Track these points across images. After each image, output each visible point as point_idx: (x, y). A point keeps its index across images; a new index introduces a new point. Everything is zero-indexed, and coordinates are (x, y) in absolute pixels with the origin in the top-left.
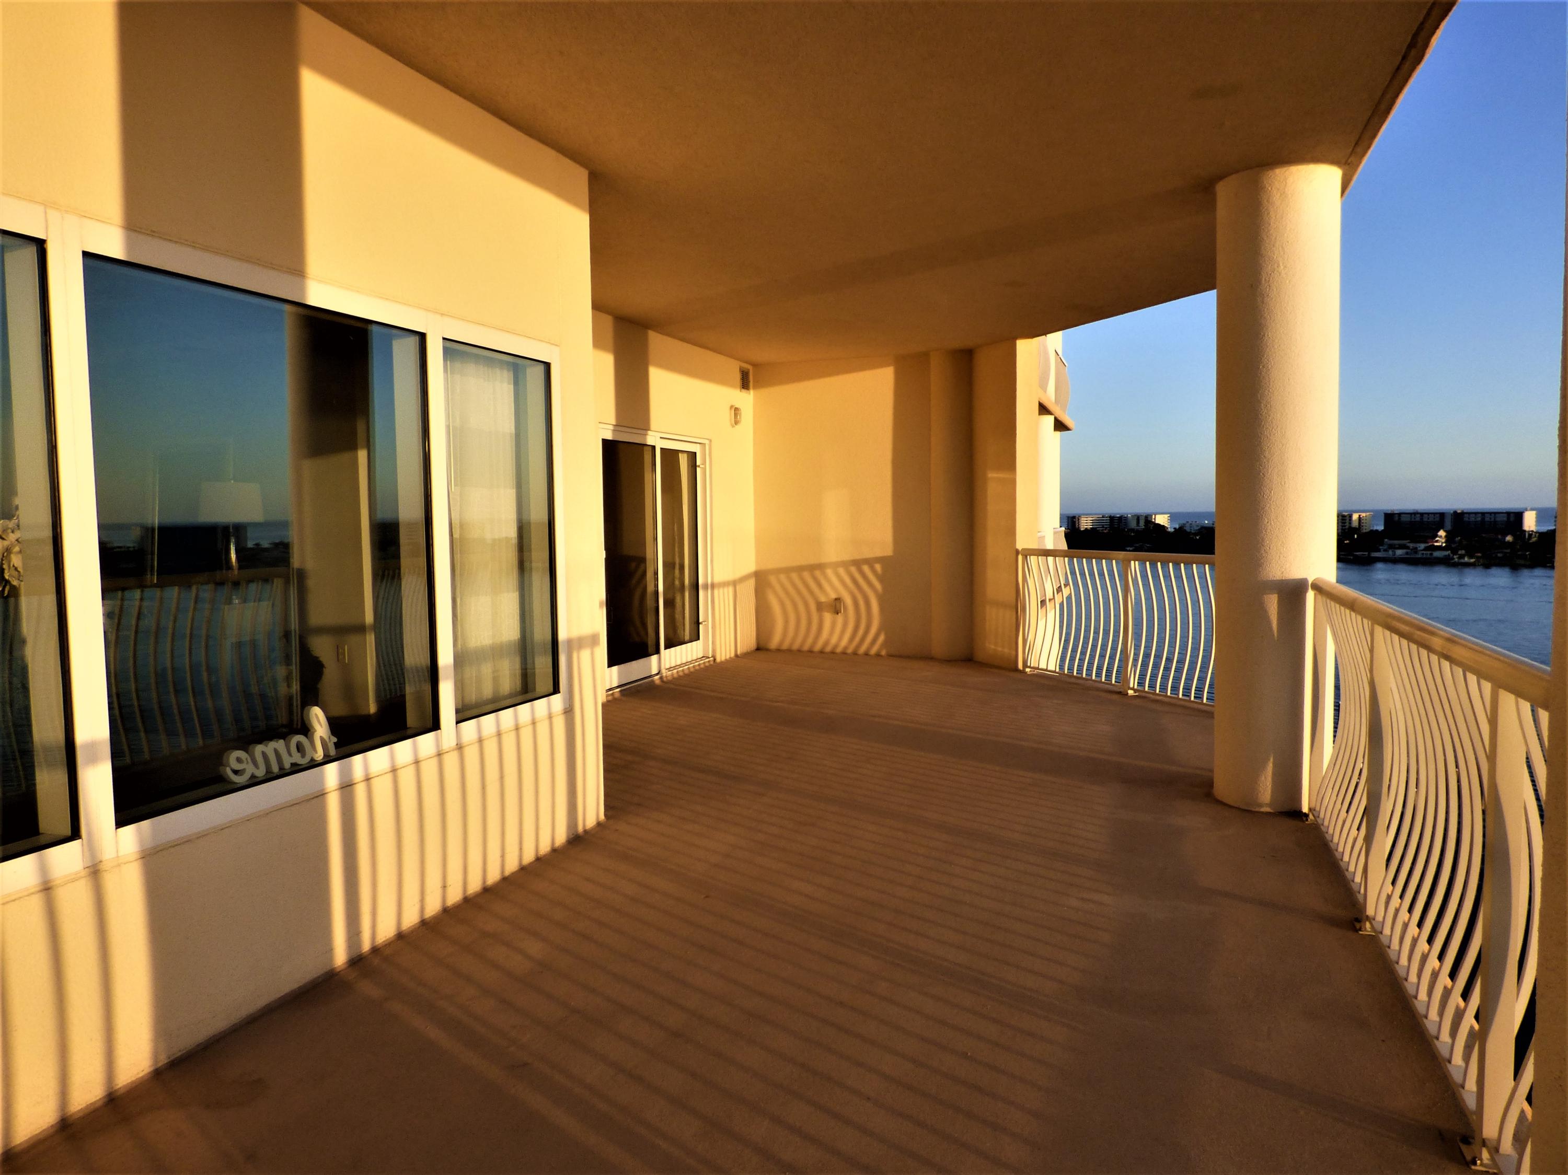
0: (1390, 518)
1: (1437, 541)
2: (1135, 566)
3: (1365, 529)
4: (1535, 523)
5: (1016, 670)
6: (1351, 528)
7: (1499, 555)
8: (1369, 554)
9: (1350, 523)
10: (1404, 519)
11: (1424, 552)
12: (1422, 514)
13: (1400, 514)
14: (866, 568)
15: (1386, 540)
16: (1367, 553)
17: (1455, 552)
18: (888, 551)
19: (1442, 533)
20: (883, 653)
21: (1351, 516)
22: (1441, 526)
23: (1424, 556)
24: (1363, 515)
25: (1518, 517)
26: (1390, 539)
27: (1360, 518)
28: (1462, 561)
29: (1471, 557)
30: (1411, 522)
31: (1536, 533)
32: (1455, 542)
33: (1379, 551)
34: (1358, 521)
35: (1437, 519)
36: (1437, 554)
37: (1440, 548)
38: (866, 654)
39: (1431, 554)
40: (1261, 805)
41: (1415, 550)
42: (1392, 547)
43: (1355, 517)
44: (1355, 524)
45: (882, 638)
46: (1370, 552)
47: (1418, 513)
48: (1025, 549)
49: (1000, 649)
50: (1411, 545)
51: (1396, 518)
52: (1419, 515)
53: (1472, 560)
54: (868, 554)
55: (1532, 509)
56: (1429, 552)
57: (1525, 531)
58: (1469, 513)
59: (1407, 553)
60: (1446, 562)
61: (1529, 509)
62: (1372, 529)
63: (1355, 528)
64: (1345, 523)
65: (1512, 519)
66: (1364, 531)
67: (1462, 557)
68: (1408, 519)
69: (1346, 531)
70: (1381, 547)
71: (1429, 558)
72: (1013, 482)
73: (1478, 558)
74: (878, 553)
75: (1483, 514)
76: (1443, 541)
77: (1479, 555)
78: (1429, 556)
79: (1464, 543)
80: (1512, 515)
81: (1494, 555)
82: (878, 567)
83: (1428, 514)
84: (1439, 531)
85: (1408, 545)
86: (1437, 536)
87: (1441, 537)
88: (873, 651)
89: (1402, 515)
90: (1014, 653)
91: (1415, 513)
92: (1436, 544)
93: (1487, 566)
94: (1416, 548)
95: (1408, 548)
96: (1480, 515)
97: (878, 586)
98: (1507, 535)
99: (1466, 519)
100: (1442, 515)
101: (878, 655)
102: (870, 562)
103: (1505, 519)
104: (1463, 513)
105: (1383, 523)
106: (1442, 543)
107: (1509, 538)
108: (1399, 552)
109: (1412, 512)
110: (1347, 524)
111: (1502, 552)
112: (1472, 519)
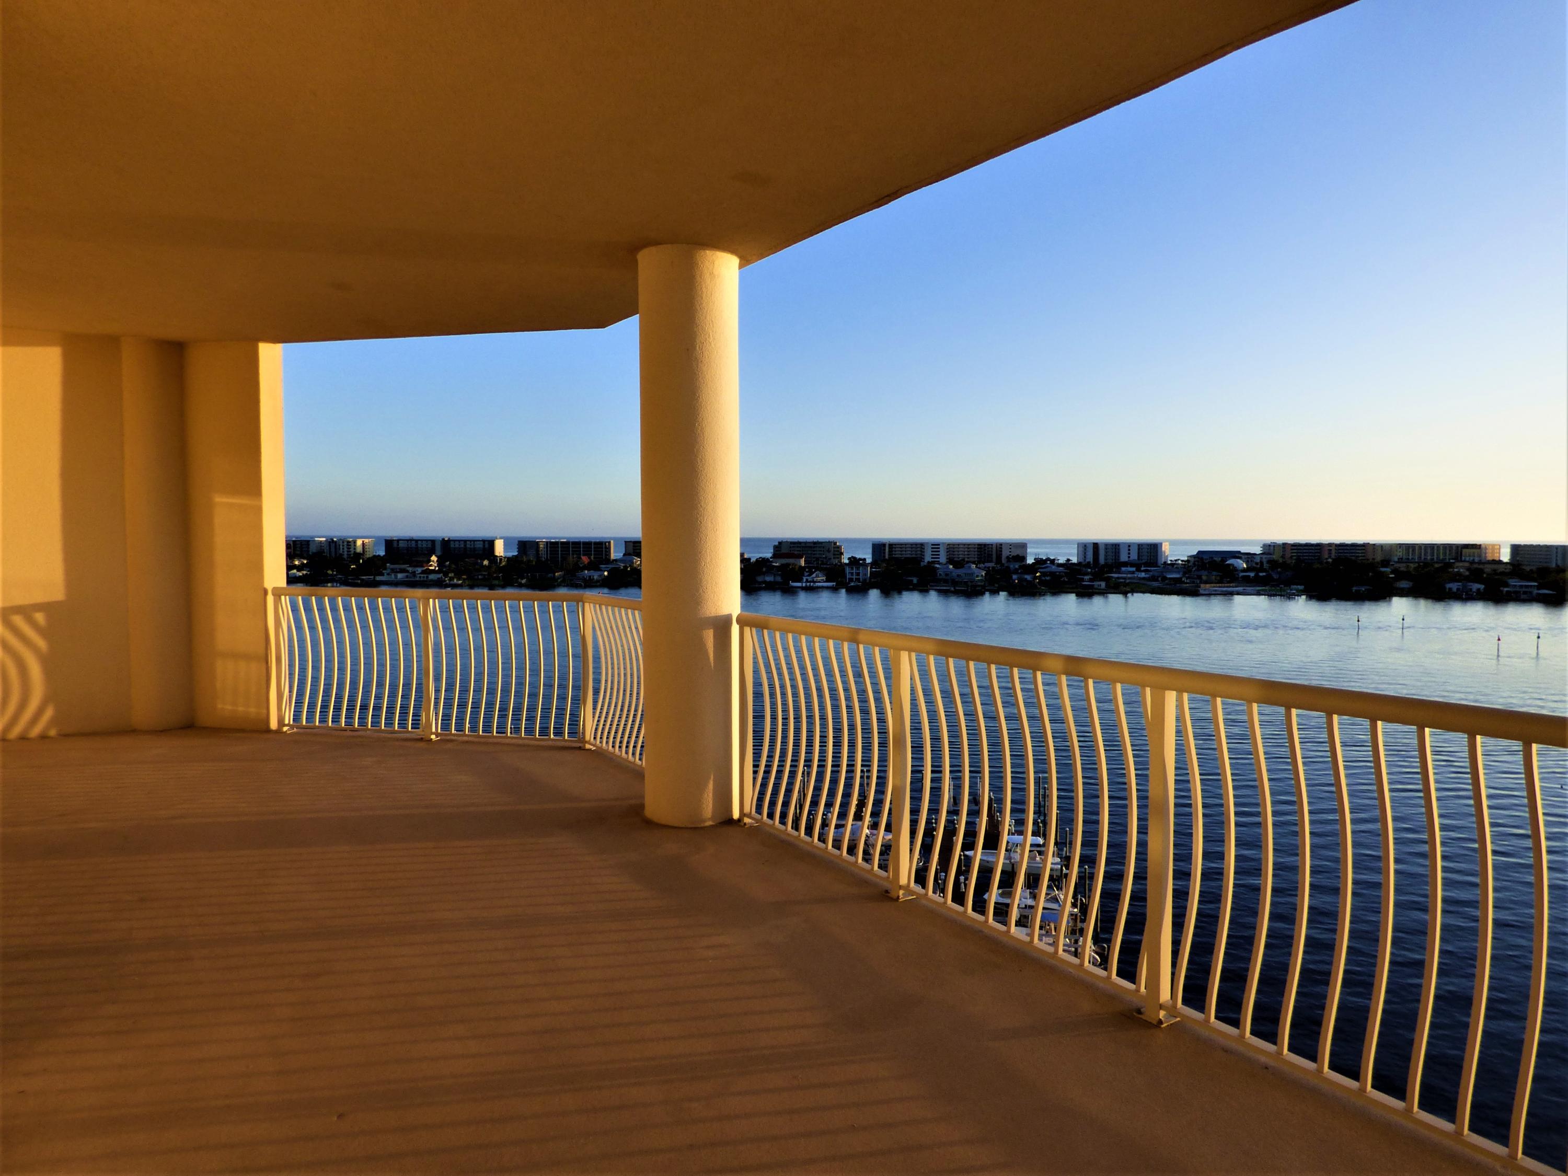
0: (390, 544)
1: (431, 565)
2: (434, 604)
3: (369, 555)
4: (503, 550)
5: (268, 731)
6: (355, 553)
7: (480, 577)
8: (374, 578)
9: (355, 549)
10: (401, 545)
11: (422, 575)
12: (417, 541)
13: (398, 541)
14: (18, 620)
15: (388, 565)
16: (372, 577)
17: (446, 575)
18: (57, 593)
19: (434, 558)
20: (53, 733)
21: (355, 542)
22: (432, 552)
23: (422, 579)
24: (366, 541)
25: (491, 544)
26: (392, 564)
27: (363, 544)
28: (452, 582)
29: (459, 579)
30: (407, 549)
31: (505, 558)
32: (445, 567)
33: (383, 575)
34: (362, 546)
35: (430, 546)
36: (432, 577)
37: (433, 571)
38: (23, 738)
39: (427, 577)
40: (704, 821)
41: (414, 573)
42: (394, 571)
43: (359, 542)
44: (359, 549)
45: (49, 713)
46: (375, 575)
47: (413, 540)
48: (277, 588)
49: (241, 709)
50: (410, 569)
51: (395, 545)
52: (413, 542)
53: (460, 582)
54: (21, 599)
55: (501, 538)
56: (425, 575)
57: (497, 556)
58: (455, 541)
59: (407, 577)
60: (439, 584)
61: (498, 537)
62: (375, 554)
63: (359, 554)
64: (350, 548)
65: (487, 546)
66: (368, 556)
67: (451, 579)
68: (406, 546)
69: (352, 555)
70: (384, 571)
71: (426, 581)
72: (258, 510)
73: (464, 579)
74: (39, 597)
75: (465, 541)
76: (436, 565)
77: (465, 577)
78: (425, 579)
79: (453, 566)
80: (486, 542)
81: (476, 577)
82: (40, 617)
83: (422, 541)
84: (431, 556)
85: (408, 569)
86: (430, 561)
87: (433, 561)
88: (36, 731)
89: (400, 542)
90: (265, 711)
91: (410, 540)
92: (431, 568)
93: (471, 587)
94: (415, 572)
95: (407, 571)
96: (463, 542)
97: (42, 643)
98: (484, 560)
99: (452, 546)
100: (433, 542)
101: (43, 737)
102: (25, 611)
103: (481, 546)
104: (449, 541)
105: (384, 548)
106: (435, 567)
107: (486, 562)
108: (400, 576)
109: (408, 538)
110: (352, 550)
111: (481, 575)
112: (457, 546)
